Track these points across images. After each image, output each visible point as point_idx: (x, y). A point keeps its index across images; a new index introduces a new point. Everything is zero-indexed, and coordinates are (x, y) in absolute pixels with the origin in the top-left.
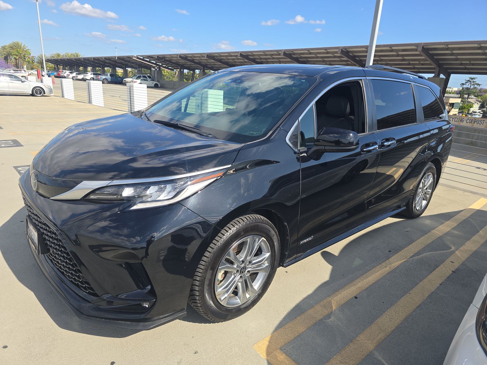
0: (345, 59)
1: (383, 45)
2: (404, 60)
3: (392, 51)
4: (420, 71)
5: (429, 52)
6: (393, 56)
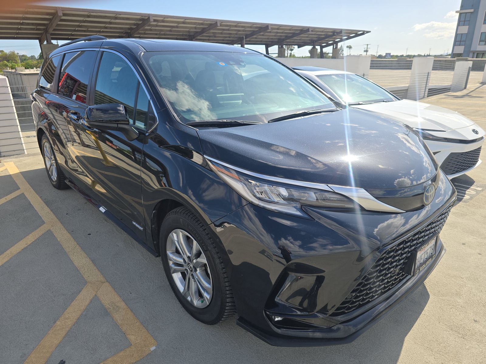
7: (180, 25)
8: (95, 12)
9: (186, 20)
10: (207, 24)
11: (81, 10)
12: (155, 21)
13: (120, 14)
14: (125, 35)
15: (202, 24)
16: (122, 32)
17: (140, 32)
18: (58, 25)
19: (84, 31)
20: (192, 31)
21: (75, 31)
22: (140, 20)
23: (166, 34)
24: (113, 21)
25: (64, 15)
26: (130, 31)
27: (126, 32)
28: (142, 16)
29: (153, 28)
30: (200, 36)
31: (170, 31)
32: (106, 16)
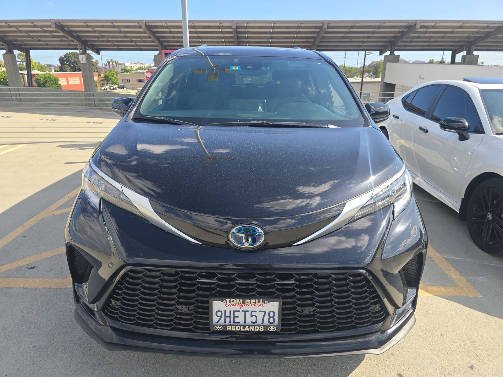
0: (61, 34)
1: (104, 20)
2: (126, 37)
3: (114, 27)
4: (141, 49)
5: (151, 29)
6: (115, 32)
7: (456, 30)
8: (359, 23)
9: (464, 23)
10: (493, 28)
11: (345, 22)
12: (422, 27)
13: (385, 23)
14: (389, 44)
15: (487, 27)
16: (386, 41)
17: (404, 40)
18: (323, 37)
19: (348, 42)
20: (472, 37)
21: (339, 42)
22: (406, 27)
23: (437, 41)
24: (377, 30)
25: (329, 27)
26: (394, 40)
27: (389, 41)
28: (409, 23)
29: (421, 35)
30: (482, 42)
31: (443, 37)
32: (370, 26)
